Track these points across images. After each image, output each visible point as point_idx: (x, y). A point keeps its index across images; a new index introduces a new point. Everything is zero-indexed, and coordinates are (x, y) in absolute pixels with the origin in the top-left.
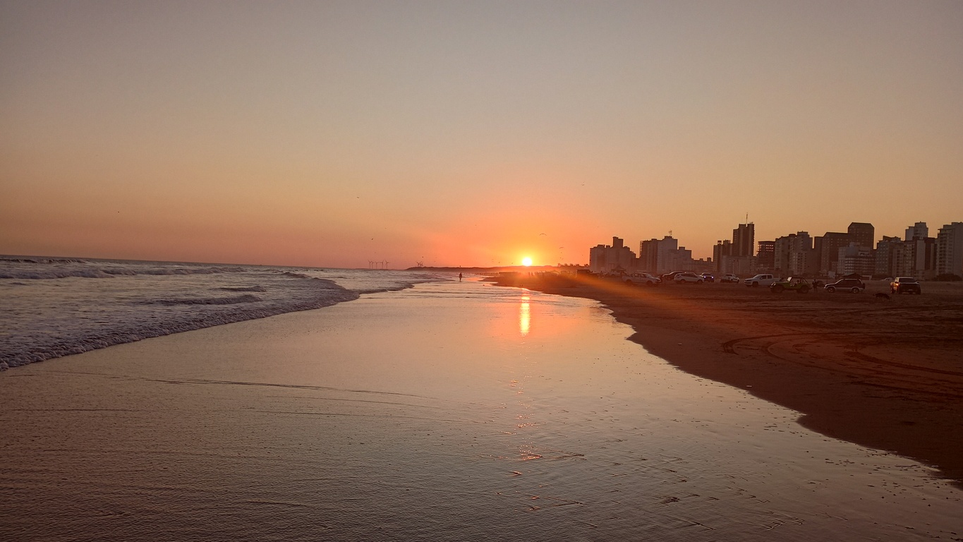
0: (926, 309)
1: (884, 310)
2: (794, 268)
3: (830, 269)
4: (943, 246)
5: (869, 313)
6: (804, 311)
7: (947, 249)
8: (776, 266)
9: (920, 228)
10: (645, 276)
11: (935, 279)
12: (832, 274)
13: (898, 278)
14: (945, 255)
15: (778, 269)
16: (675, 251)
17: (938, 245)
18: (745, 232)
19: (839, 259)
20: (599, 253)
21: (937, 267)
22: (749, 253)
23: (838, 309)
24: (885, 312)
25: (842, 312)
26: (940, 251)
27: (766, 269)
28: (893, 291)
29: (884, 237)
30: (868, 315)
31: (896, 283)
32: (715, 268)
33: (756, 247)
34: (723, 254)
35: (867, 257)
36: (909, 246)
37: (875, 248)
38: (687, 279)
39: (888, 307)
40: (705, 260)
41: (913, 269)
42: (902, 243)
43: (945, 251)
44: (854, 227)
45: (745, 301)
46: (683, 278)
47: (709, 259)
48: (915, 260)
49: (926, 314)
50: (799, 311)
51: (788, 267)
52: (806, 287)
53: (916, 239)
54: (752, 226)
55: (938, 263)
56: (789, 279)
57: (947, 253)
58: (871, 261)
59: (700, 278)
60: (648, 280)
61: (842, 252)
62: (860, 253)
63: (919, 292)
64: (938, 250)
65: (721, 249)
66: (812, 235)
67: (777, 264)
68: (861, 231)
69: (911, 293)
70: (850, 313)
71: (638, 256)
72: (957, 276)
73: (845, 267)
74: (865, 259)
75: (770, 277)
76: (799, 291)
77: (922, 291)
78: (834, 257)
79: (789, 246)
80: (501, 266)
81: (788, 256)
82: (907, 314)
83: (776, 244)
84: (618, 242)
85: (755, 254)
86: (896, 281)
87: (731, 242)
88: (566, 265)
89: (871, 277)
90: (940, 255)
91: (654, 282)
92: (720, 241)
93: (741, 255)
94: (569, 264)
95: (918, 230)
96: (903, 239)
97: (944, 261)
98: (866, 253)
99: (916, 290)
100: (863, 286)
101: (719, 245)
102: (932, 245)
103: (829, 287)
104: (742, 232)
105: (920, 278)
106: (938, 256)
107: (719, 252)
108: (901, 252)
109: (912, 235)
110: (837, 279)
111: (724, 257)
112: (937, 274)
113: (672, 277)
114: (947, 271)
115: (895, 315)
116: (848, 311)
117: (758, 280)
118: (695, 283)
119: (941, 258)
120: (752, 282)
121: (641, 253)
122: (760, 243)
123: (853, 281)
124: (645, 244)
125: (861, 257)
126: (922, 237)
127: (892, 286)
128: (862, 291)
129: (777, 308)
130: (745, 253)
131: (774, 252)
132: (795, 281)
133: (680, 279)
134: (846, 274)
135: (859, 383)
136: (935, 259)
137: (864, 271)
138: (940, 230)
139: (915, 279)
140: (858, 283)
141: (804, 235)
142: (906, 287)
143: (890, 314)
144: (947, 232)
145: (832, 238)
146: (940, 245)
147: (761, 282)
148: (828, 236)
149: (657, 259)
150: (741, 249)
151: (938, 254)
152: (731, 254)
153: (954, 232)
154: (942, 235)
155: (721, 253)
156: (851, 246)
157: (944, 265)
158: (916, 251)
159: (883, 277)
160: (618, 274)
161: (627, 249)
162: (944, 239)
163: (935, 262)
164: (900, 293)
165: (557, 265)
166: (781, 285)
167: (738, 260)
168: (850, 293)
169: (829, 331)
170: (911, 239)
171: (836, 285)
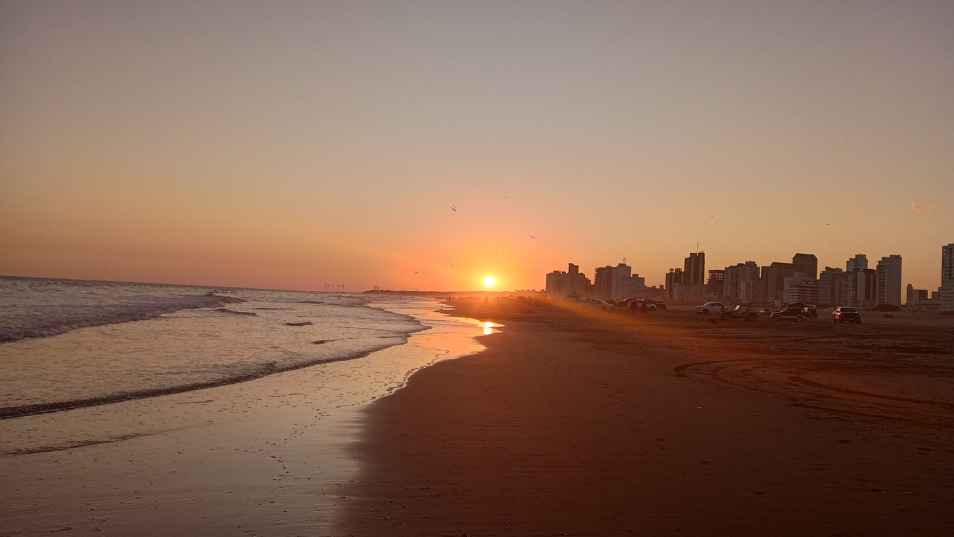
0: (865, 337)
1: (825, 337)
2: (742, 297)
3: (776, 298)
4: (882, 278)
5: (811, 340)
7: (886, 280)
8: (725, 293)
10: (601, 302)
11: (874, 309)
12: (778, 303)
13: (840, 308)
14: (883, 286)
15: (727, 297)
16: (628, 278)
17: (878, 277)
18: (696, 261)
19: (785, 288)
20: (555, 279)
21: (877, 298)
22: (700, 281)
23: (782, 337)
24: (826, 340)
25: (786, 339)
26: (880, 283)
27: (716, 296)
28: (835, 320)
29: (827, 268)
30: (811, 343)
31: (838, 312)
32: (667, 296)
33: (707, 276)
34: (675, 282)
35: (812, 288)
36: (850, 277)
37: (818, 278)
39: (829, 335)
40: (658, 287)
41: (855, 299)
42: (845, 275)
43: (883, 282)
44: (798, 257)
45: (696, 328)
47: (662, 286)
48: (856, 291)
49: (864, 342)
51: (737, 296)
52: (754, 315)
53: (856, 270)
54: (702, 255)
55: (877, 294)
56: (738, 307)
57: (886, 284)
58: (814, 291)
59: (652, 305)
60: (603, 306)
61: (787, 281)
62: (804, 283)
63: (859, 322)
64: (877, 281)
65: (673, 277)
66: (759, 265)
68: (805, 262)
69: (852, 322)
70: (794, 340)
71: (592, 283)
72: (895, 306)
73: (790, 296)
74: (809, 289)
75: (719, 305)
76: (747, 319)
77: (863, 320)
78: (780, 286)
79: (737, 275)
81: (737, 285)
82: (846, 342)
83: (725, 272)
84: (573, 268)
85: (706, 282)
86: (838, 310)
87: (683, 271)
88: (523, 290)
89: (814, 306)
90: (880, 286)
91: (608, 307)
92: (672, 270)
93: (692, 282)
94: (525, 290)
95: (859, 261)
96: (844, 270)
97: (884, 293)
98: (809, 283)
99: (857, 319)
101: (671, 273)
102: (872, 276)
103: (775, 316)
104: (693, 260)
105: (861, 308)
106: (877, 287)
107: (671, 279)
108: (843, 282)
109: (852, 266)
110: (783, 307)
111: (676, 284)
112: (877, 304)
114: (886, 302)
115: (835, 342)
116: (793, 339)
117: (708, 308)
119: (880, 289)
120: (702, 309)
121: (596, 279)
122: (710, 271)
123: (795, 310)
124: (600, 271)
125: (806, 287)
126: (862, 268)
127: (834, 315)
128: (806, 319)
129: (726, 335)
130: (696, 281)
131: (723, 281)
132: (744, 309)
134: (792, 303)
135: (801, 405)
136: (875, 289)
137: (808, 301)
138: (879, 262)
139: (856, 308)
140: (801, 311)
141: (751, 265)
142: (848, 316)
143: (831, 342)
144: (886, 264)
145: (778, 268)
146: (880, 276)
147: (711, 309)
148: (774, 266)
149: (611, 286)
150: (692, 277)
151: (877, 285)
152: (682, 282)
153: (892, 264)
154: (881, 266)
155: (673, 280)
156: (795, 276)
157: (883, 296)
158: (857, 282)
159: (826, 306)
160: (575, 296)
161: (582, 275)
162: (883, 271)
163: (874, 293)
164: (842, 322)
165: (514, 291)
166: (730, 313)
167: (689, 288)
168: (794, 321)
169: (774, 357)
170: (852, 270)
171: (782, 314)
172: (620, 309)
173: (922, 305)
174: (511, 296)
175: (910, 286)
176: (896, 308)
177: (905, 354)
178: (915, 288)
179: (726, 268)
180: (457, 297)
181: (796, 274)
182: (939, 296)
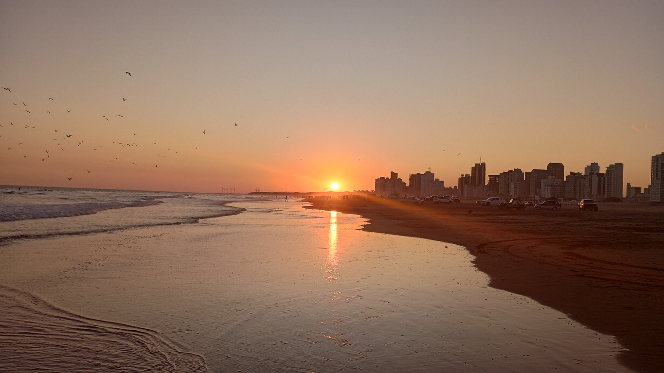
1: (580, 221)
2: (512, 193)
3: (536, 194)
4: (609, 179)
6: (526, 223)
7: (612, 180)
8: (500, 192)
10: (414, 199)
11: (604, 201)
12: (537, 198)
13: (583, 200)
14: (610, 184)
15: (501, 194)
16: (432, 181)
17: (606, 178)
18: (479, 169)
19: (542, 187)
20: (381, 183)
21: (606, 193)
22: (482, 184)
24: (580, 223)
25: (551, 223)
26: (608, 182)
27: (494, 193)
28: (580, 208)
29: (571, 172)
30: (570, 225)
31: (582, 203)
32: (459, 193)
33: (487, 179)
34: (465, 184)
36: (588, 179)
37: (565, 180)
38: (442, 200)
39: (582, 220)
40: (453, 187)
41: (590, 193)
42: (582, 177)
43: (610, 182)
44: (551, 165)
45: (484, 216)
46: (439, 199)
47: (456, 187)
48: (591, 188)
49: (608, 224)
50: (522, 223)
51: (508, 193)
52: (523, 206)
53: (591, 174)
54: (484, 165)
55: (606, 190)
56: (511, 201)
57: (612, 184)
58: (563, 189)
59: (450, 200)
60: (416, 201)
61: (543, 182)
62: (555, 183)
64: (606, 181)
65: (464, 180)
66: (524, 171)
68: (556, 169)
69: (592, 210)
70: (557, 224)
71: (408, 185)
72: (618, 199)
73: (546, 192)
74: (558, 188)
75: (498, 199)
76: (518, 209)
77: (599, 209)
78: (538, 186)
79: (509, 178)
80: (315, 192)
81: (508, 185)
82: (595, 224)
83: (500, 177)
84: (394, 175)
85: (486, 184)
86: (581, 202)
87: (470, 176)
88: (359, 191)
89: (562, 199)
90: (608, 185)
91: (420, 202)
92: (463, 175)
93: (477, 184)
94: (361, 191)
95: (593, 168)
96: (583, 174)
97: (610, 189)
98: (559, 183)
99: (595, 208)
100: (560, 205)
101: (462, 178)
102: (602, 178)
103: (538, 206)
104: (477, 168)
106: (606, 185)
107: (462, 182)
108: (582, 182)
109: (589, 171)
110: (541, 200)
111: (466, 185)
112: (606, 197)
113: (431, 199)
114: (612, 195)
115: (588, 225)
116: (556, 223)
117: (490, 202)
118: (447, 203)
119: (608, 187)
120: (486, 203)
121: (410, 183)
122: (489, 176)
123: (552, 202)
124: (412, 177)
125: (556, 186)
126: (595, 173)
127: (579, 205)
128: (559, 209)
129: (508, 221)
130: (480, 183)
131: (498, 183)
132: (515, 202)
133: (437, 201)
134: (546, 198)
136: (604, 187)
137: (558, 196)
140: (557, 203)
141: (518, 171)
142: (589, 206)
143: (585, 225)
144: (612, 169)
145: (537, 173)
146: (608, 178)
147: (492, 203)
149: (420, 187)
150: (477, 180)
152: (470, 184)
153: (616, 170)
154: (609, 171)
156: (549, 178)
157: (610, 191)
158: (592, 182)
159: (570, 199)
160: (395, 196)
162: (610, 174)
163: (604, 189)
164: (584, 210)
165: (353, 191)
166: (506, 205)
167: (474, 188)
168: (552, 210)
169: (547, 237)
170: (589, 174)
171: (542, 205)
172: (428, 203)
173: (637, 197)
174: (351, 195)
175: (629, 185)
177: (641, 233)
178: (632, 185)
179: (500, 174)
180: (314, 196)
181: (550, 177)
182: (649, 191)
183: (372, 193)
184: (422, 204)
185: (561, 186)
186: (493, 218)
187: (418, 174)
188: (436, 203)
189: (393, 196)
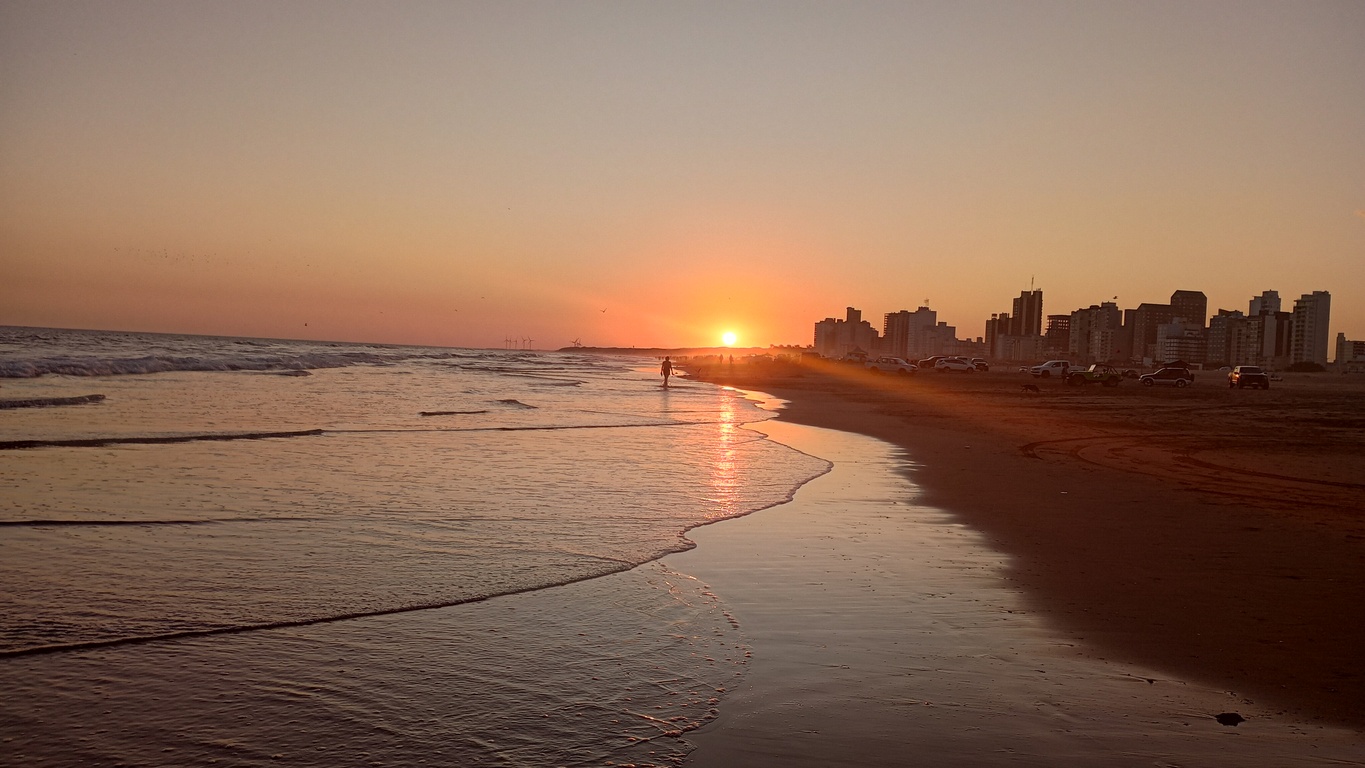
0: (1272, 407)
1: (1220, 408)
2: (1096, 353)
3: (1145, 355)
4: (1300, 323)
5: (1201, 412)
6: (1117, 410)
7: (1306, 328)
8: (1071, 349)
9: (1270, 298)
10: (896, 362)
11: (1289, 370)
12: (1148, 361)
13: (1239, 367)
14: (1303, 336)
15: (1073, 354)
16: (932, 327)
17: (1295, 323)
18: (1030, 302)
19: (1159, 340)
20: (827, 330)
21: (1292, 353)
22: (1035, 331)
23: (1160, 407)
24: (1222, 411)
25: (1165, 410)
26: (1297, 331)
27: (1058, 353)
28: (1232, 384)
29: (1220, 310)
30: (1200, 415)
31: (1236, 373)
32: (988, 352)
33: (1045, 324)
34: (1000, 332)
35: (1195, 339)
36: (1254, 324)
37: (1207, 325)
38: (953, 366)
39: (1226, 405)
40: (974, 340)
41: (1260, 354)
42: (1245, 319)
43: (1302, 331)
44: (1180, 296)
46: (947, 364)
47: (980, 339)
48: (1262, 343)
49: (1275, 413)
50: (1111, 409)
51: (1088, 351)
52: (1114, 378)
53: (1263, 313)
54: (1039, 294)
55: (1293, 347)
56: (1092, 367)
57: (1306, 334)
58: (1202, 344)
59: (970, 365)
60: (900, 367)
61: (1162, 330)
62: (1186, 332)
63: (1266, 387)
64: (1294, 329)
65: (997, 325)
66: (1122, 307)
67: (1073, 347)
68: (1189, 303)
69: (1255, 387)
70: (1176, 412)
71: (881, 335)
72: (1318, 365)
73: (1166, 351)
74: (1193, 341)
75: (1065, 364)
76: (1105, 383)
77: (1271, 384)
78: (1152, 338)
79: (1090, 321)
81: (1088, 336)
82: (1250, 413)
83: (1072, 318)
84: (853, 314)
85: (1043, 332)
86: (1236, 370)
87: (1011, 316)
88: (781, 346)
89: (1201, 365)
90: (1297, 336)
91: (907, 370)
92: (996, 315)
93: (1023, 333)
94: (786, 345)
95: (1267, 301)
96: (1246, 313)
97: (1302, 346)
98: (1194, 332)
99: (1263, 383)
100: (1192, 377)
101: (994, 320)
102: (1286, 322)
103: (1146, 380)
104: (1025, 302)
105: (1269, 368)
106: (1293, 338)
107: (994, 330)
108: (1244, 331)
109: (1258, 308)
110: (1155, 367)
111: (1001, 336)
112: (1292, 361)
113: (931, 363)
114: (1305, 359)
115: (1235, 414)
116: (1174, 410)
117: (1050, 369)
118: (963, 372)
119: (1296, 340)
120: (1041, 371)
121: (886, 330)
122: (1050, 317)
123: (1177, 370)
124: (891, 318)
125: (1188, 338)
126: (1272, 311)
127: (1231, 378)
128: (1190, 384)
130: (1029, 331)
131: (1068, 331)
132: (1101, 370)
133: (943, 366)
134: (1167, 362)
136: (1289, 341)
137: (1192, 358)
138: (1298, 301)
139: (1262, 368)
140: (1185, 373)
141: (1110, 308)
142: (1251, 380)
143: (1229, 414)
144: (1307, 304)
145: (1149, 312)
146: (1298, 322)
147: (1055, 371)
148: (1143, 309)
149: (907, 339)
150: (1024, 324)
151: (1293, 334)
152: (1009, 333)
153: (1316, 305)
154: (1300, 308)
155: (996, 331)
156: (1174, 322)
157: (1302, 350)
158: (1264, 330)
159: (1218, 365)
160: (858, 359)
161: (867, 324)
162: (1302, 314)
163: (1289, 346)
164: (1241, 387)
165: (769, 347)
166: (1081, 376)
167: (1019, 341)
168: (1174, 386)
169: (1151, 433)
170: (1257, 314)
171: (1155, 377)
172: (924, 371)
173: (1357, 362)
174: (766, 354)
175: (1341, 336)
176: (1319, 367)
178: (1348, 338)
179: (1073, 312)
180: (691, 356)
181: (1176, 320)
183: (808, 352)
184: (913, 374)
185: (1198, 339)
186: (1054, 400)
187: (904, 313)
188: (940, 370)
189: (853, 358)
